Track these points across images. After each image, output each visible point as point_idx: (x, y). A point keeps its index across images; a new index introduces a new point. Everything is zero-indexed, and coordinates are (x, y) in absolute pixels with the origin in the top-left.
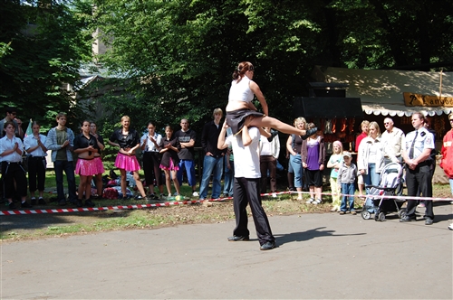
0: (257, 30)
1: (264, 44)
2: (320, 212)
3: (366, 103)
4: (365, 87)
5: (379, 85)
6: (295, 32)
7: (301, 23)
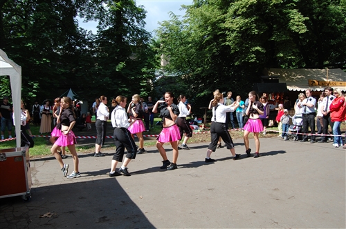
0: (235, 52)
1: (239, 58)
2: (265, 137)
3: (289, 85)
4: (287, 77)
5: (294, 76)
6: (253, 52)
7: (256, 48)
